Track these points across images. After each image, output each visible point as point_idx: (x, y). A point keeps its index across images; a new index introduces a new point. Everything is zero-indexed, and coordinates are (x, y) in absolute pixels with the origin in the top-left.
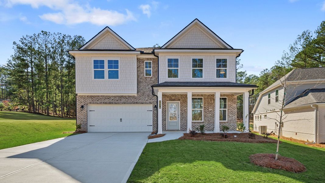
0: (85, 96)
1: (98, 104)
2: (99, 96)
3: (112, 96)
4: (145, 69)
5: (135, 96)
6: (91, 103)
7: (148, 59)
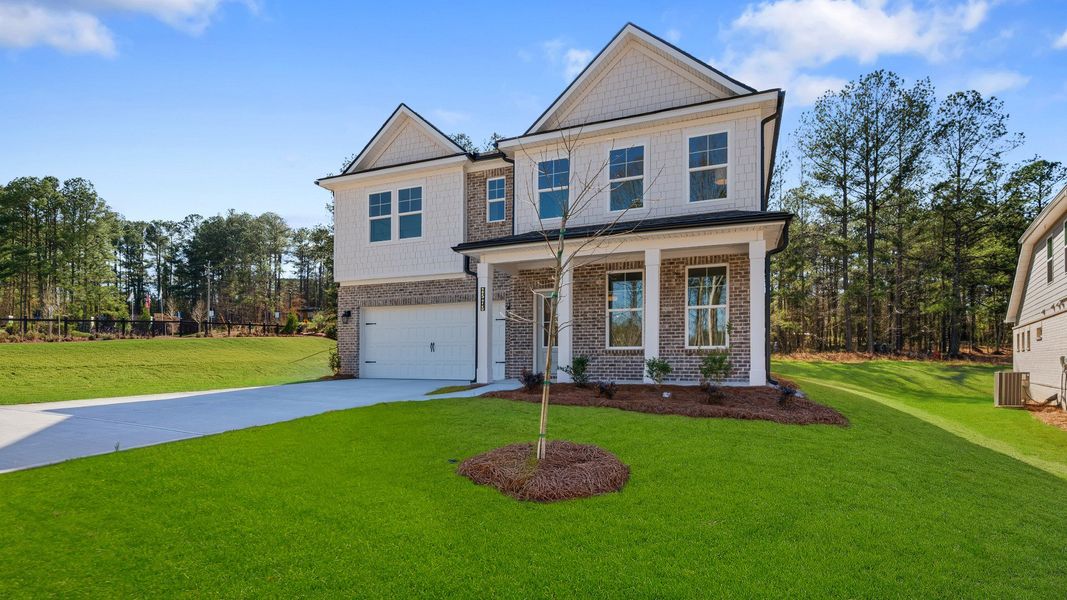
0: (354, 287)
1: (379, 305)
2: (381, 285)
3: (411, 284)
4: (488, 201)
5: (460, 280)
6: (365, 304)
7: (494, 172)
